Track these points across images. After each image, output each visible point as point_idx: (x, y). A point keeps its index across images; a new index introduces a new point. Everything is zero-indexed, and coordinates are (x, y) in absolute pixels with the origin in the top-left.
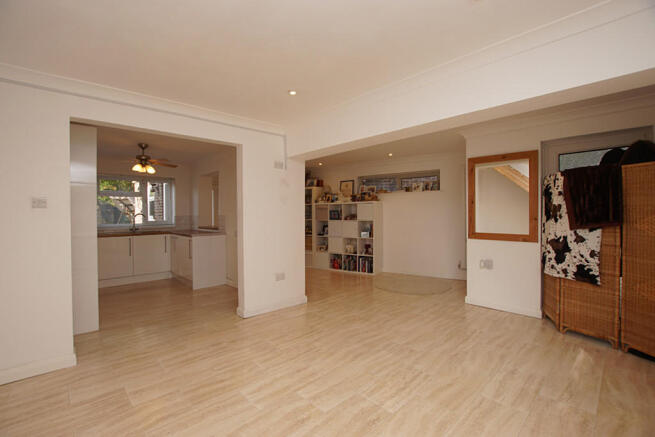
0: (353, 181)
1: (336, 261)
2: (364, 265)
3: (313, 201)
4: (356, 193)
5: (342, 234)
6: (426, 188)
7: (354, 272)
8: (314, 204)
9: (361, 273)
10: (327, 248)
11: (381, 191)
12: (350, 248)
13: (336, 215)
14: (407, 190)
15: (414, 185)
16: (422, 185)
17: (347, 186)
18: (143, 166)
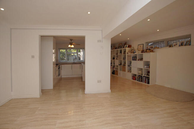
0: (143, 44)
1: (134, 77)
2: (146, 80)
3: (126, 53)
4: (144, 49)
5: (137, 66)
6: (182, 45)
7: (141, 83)
8: (126, 54)
9: (144, 83)
10: (131, 72)
11: (156, 48)
12: (140, 72)
13: (135, 58)
14: (170, 46)
15: (174, 44)
16: (179, 43)
17: (140, 46)
18: (71, 45)
